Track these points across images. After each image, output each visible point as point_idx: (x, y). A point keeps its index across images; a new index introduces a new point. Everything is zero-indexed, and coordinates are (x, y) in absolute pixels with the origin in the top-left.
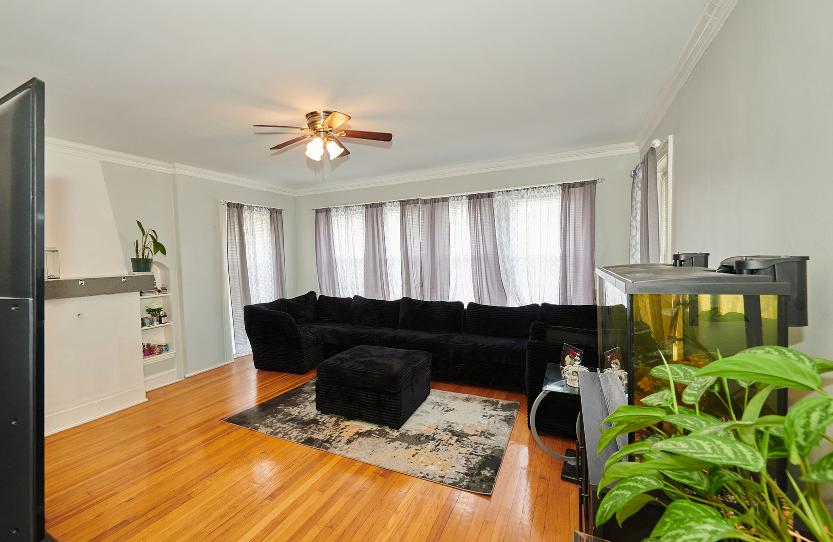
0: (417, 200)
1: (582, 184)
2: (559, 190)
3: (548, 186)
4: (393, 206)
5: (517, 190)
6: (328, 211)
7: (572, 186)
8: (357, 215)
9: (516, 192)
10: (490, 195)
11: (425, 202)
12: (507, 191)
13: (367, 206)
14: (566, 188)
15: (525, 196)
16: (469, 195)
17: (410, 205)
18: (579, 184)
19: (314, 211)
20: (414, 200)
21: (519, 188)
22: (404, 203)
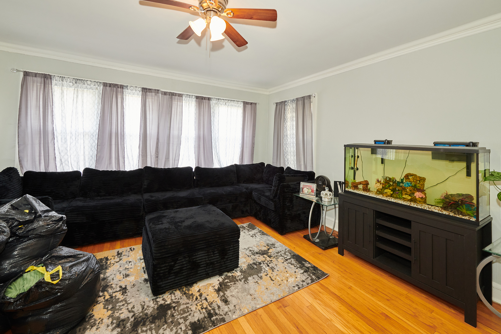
0: (158, 90)
1: (251, 103)
2: (242, 104)
3: (238, 101)
4: (134, 90)
5: (224, 100)
6: (46, 78)
7: (247, 103)
8: (91, 90)
9: (223, 100)
10: (209, 99)
11: (165, 93)
12: (218, 99)
13: (105, 85)
14: (245, 103)
15: (227, 104)
16: (197, 96)
17: (151, 93)
18: (250, 103)
19: (22, 75)
20: (155, 90)
21: (225, 99)
22: (145, 91)
